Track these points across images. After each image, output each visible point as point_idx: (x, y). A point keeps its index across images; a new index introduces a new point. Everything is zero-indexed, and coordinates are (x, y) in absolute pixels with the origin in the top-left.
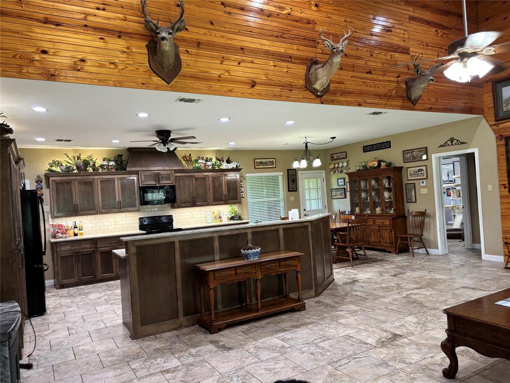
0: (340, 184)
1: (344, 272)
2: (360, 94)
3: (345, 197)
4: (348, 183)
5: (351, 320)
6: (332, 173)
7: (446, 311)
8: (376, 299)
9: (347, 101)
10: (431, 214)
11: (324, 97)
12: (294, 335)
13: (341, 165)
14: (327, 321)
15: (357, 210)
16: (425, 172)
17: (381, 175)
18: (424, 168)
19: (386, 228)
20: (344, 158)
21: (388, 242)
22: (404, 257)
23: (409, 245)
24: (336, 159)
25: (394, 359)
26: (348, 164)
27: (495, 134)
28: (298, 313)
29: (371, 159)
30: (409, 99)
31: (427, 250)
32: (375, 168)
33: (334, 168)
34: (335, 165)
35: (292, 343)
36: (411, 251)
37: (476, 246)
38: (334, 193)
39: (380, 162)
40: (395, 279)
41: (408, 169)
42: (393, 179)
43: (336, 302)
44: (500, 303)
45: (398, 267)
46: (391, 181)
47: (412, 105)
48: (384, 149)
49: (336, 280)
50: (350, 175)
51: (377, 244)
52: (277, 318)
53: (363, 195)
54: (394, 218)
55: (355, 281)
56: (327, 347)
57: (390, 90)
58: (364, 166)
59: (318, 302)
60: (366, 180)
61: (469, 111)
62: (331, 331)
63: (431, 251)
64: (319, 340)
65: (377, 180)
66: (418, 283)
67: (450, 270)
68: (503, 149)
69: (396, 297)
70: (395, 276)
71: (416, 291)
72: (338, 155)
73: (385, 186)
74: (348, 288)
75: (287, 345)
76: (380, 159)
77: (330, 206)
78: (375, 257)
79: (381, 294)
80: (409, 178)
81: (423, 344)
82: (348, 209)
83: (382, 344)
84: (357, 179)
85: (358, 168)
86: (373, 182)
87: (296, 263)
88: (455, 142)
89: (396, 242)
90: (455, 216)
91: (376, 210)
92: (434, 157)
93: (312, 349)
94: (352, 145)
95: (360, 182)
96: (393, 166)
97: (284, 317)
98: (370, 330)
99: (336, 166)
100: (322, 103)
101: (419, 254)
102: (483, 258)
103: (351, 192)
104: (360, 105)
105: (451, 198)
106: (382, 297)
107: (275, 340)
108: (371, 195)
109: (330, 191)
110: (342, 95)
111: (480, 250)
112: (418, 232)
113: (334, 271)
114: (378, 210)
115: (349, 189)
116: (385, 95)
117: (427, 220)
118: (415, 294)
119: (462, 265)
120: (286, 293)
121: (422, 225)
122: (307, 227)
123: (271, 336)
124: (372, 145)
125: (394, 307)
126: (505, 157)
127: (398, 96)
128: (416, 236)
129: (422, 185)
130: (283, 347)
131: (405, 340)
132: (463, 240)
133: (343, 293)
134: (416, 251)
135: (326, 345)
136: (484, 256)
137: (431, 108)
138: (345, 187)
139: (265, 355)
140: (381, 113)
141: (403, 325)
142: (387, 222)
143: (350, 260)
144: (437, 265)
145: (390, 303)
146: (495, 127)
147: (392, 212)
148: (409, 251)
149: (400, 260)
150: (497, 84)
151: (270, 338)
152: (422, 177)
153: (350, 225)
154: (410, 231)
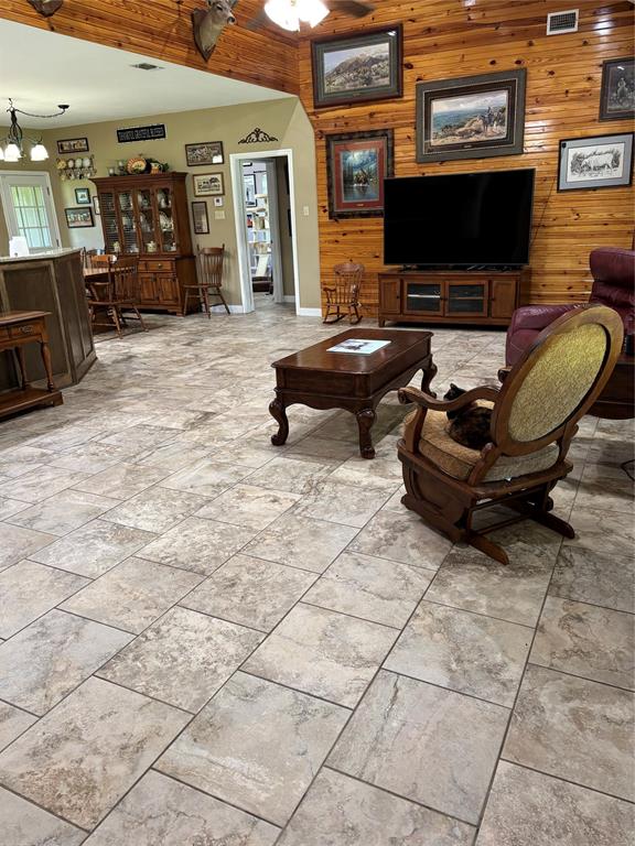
0: (80, 200)
1: (109, 346)
2: (119, 23)
3: (93, 225)
4: (96, 199)
5: (141, 406)
6: (63, 177)
7: (275, 365)
8: (169, 376)
9: (97, 34)
10: (232, 252)
11: (54, 17)
12: (55, 438)
13: (78, 163)
14: (104, 412)
15: (117, 246)
16: (220, 183)
17: (151, 185)
18: (219, 177)
19: (165, 275)
20: (83, 150)
21: (170, 297)
22: (196, 320)
23: (202, 300)
24: (67, 152)
25: (211, 439)
26: (92, 162)
27: (314, 128)
28: (52, 409)
29: (134, 155)
30: (198, 48)
31: (227, 308)
32: (142, 172)
33: (67, 168)
34: (67, 162)
35: (57, 447)
36: (204, 310)
37: (289, 299)
38: (71, 217)
39: (149, 162)
40: (191, 348)
41: (196, 178)
42: (173, 193)
43: (111, 388)
44: (331, 349)
45: (191, 333)
46: (170, 196)
47: (202, 60)
48: (154, 138)
49: (100, 359)
50: (99, 182)
51: (152, 302)
52: (18, 421)
53: (125, 221)
54: (177, 259)
55: (131, 357)
56: (115, 443)
57: (169, 26)
58: (122, 169)
59: (80, 391)
60: (127, 194)
61: (280, 85)
62: (114, 422)
63: (234, 309)
64: (99, 437)
65: (146, 194)
66: (222, 351)
67: (260, 331)
68: (323, 153)
69: (197, 370)
70: (189, 344)
71: (221, 361)
72: (72, 143)
73: (160, 204)
74: (122, 367)
75: (50, 452)
76: (149, 157)
77: (66, 241)
78: (153, 322)
79: (175, 370)
80: (198, 194)
81: (243, 417)
82: (100, 245)
83: (193, 425)
84: (112, 191)
85: (111, 171)
86: (140, 198)
87: (38, 329)
88: (261, 135)
89: (183, 297)
90: (258, 258)
91: (147, 247)
92: (233, 158)
93: (93, 449)
94: (98, 127)
95: (117, 198)
96: (170, 170)
97: (27, 418)
98: (172, 413)
99: (71, 164)
100: (52, 29)
101: (215, 314)
102: (298, 313)
103: (104, 215)
104: (120, 46)
105: (253, 230)
106: (177, 373)
107: (26, 449)
108: (138, 222)
109: (63, 213)
110: (87, 19)
111: (294, 304)
112: (214, 281)
113: (96, 345)
114: (151, 246)
115: (98, 211)
116: (160, 34)
117: (226, 261)
118: (221, 364)
119: (274, 324)
120: (24, 382)
121: (218, 270)
122: (47, 268)
123: (16, 445)
124: (134, 129)
125: (197, 383)
126: (325, 165)
127: (180, 39)
128: (211, 286)
129: (217, 204)
130: (43, 455)
131: (220, 417)
132: (272, 293)
133: (117, 375)
134: (211, 309)
135: (112, 440)
136: (300, 311)
137: (230, 71)
138: (91, 205)
139: (16, 470)
140: (154, 67)
141: (214, 402)
142: (167, 266)
143: (116, 328)
144: (244, 326)
145: (190, 379)
146: (314, 118)
147: (174, 249)
148: (201, 311)
149: (191, 323)
150: (318, 46)
151: (14, 448)
152: (216, 192)
153: (113, 270)
154: (203, 279)
